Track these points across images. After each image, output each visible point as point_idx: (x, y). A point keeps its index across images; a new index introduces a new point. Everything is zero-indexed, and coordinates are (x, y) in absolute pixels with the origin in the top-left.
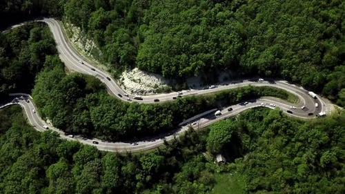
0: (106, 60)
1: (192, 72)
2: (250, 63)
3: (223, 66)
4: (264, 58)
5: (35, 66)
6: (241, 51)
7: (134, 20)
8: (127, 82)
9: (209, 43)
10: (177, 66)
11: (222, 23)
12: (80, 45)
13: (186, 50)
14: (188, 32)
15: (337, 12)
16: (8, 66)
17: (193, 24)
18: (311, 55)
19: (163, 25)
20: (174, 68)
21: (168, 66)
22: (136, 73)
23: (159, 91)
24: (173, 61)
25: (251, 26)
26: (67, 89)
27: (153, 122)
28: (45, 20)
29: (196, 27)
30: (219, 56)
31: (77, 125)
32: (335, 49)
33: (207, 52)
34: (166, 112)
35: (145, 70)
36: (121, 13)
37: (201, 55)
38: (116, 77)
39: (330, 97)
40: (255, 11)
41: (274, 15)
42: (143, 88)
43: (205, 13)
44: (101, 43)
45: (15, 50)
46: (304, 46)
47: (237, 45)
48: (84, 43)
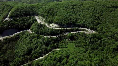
0: (47, 22)
1: (65, 24)
2: (78, 23)
3: (72, 23)
4: (81, 23)
5: (32, 23)
6: (76, 21)
7: (54, 15)
8: (51, 26)
9: (69, 19)
10: (62, 22)
11: (72, 16)
12: (42, 20)
13: (64, 20)
14: (64, 17)
15: (98, 15)
16: (26, 23)
17: (66, 15)
18: (91, 23)
19: (60, 15)
20: (61, 23)
21: (60, 22)
22: (53, 24)
23: (58, 28)
24: (61, 21)
25: (79, 17)
26: (39, 26)
27: (56, 32)
28: (34, 16)
29: (66, 16)
30: (71, 21)
31: (40, 32)
32: (97, 21)
33: (68, 20)
34: (59, 31)
35: (55, 23)
36: (51, 14)
37: (67, 21)
38: (49, 25)
39: (95, 30)
40: (80, 14)
41: (84, 15)
42: (54, 27)
43: (68, 14)
44: (46, 19)
45: (28, 20)
46: (90, 21)
47: (75, 20)
48: (43, 20)
